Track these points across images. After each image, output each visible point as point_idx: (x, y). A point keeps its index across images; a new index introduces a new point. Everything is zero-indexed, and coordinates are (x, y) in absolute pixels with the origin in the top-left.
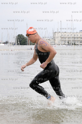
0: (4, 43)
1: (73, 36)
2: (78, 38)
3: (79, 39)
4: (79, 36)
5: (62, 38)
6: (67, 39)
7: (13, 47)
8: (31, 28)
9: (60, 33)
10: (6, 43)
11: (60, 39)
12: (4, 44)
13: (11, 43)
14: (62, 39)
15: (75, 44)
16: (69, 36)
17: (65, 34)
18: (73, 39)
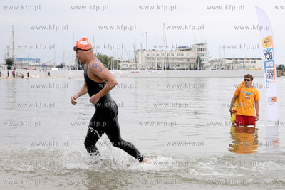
0: (58, 67)
1: (166, 55)
2: (173, 58)
3: (175, 61)
4: (175, 56)
5: (148, 58)
6: (156, 61)
7: (71, 73)
8: (85, 39)
9: (145, 52)
10: (62, 66)
11: (144, 60)
12: (57, 69)
13: (68, 67)
14: (149, 61)
15: (168, 69)
16: (159, 56)
17: (153, 52)
18: (166, 61)
